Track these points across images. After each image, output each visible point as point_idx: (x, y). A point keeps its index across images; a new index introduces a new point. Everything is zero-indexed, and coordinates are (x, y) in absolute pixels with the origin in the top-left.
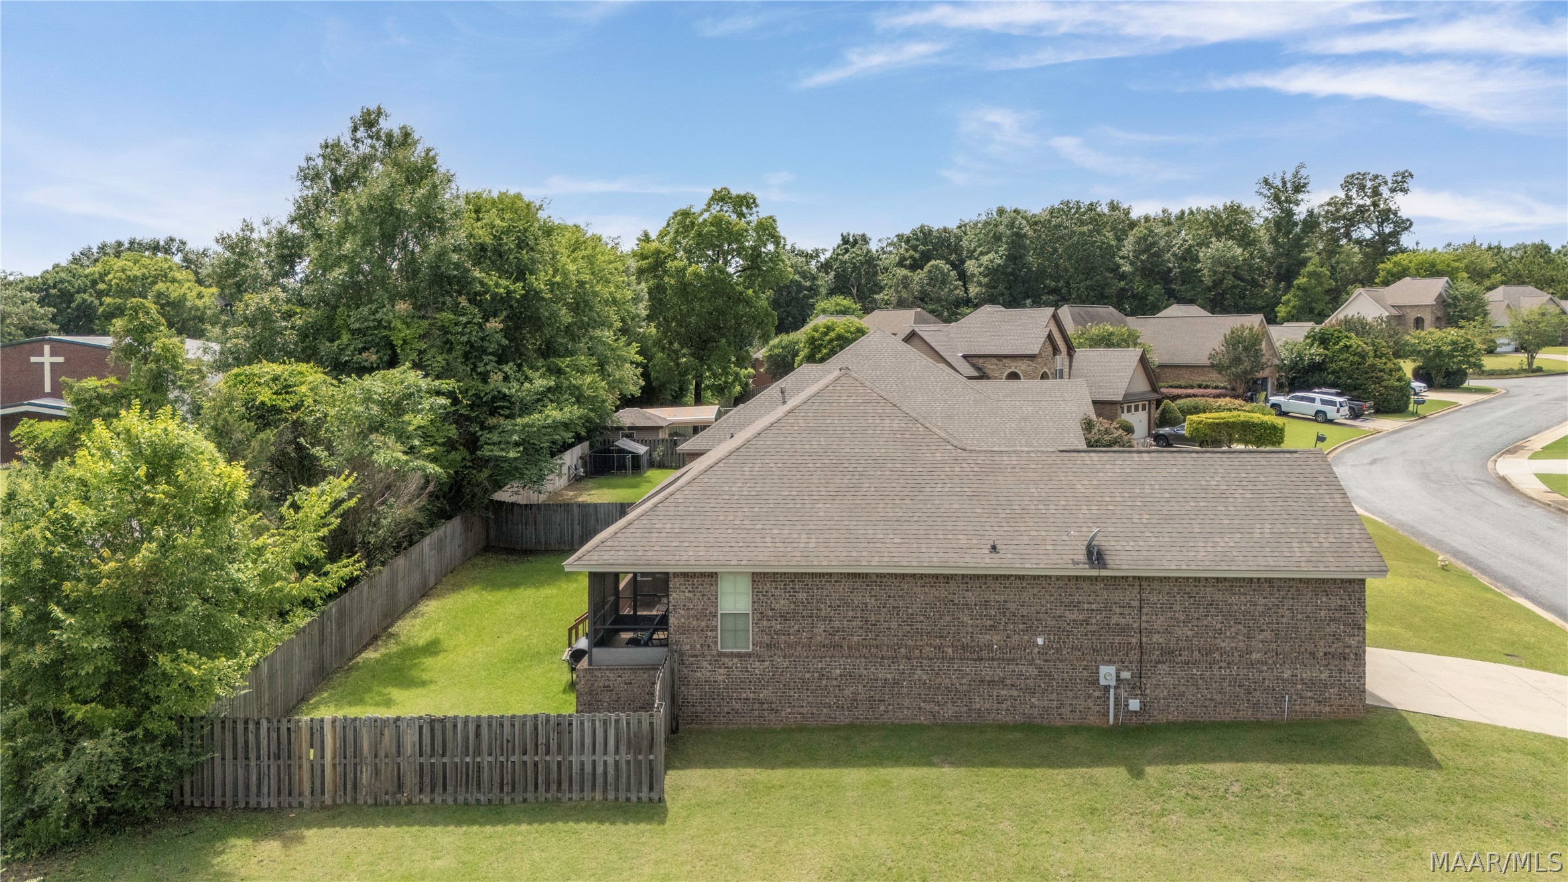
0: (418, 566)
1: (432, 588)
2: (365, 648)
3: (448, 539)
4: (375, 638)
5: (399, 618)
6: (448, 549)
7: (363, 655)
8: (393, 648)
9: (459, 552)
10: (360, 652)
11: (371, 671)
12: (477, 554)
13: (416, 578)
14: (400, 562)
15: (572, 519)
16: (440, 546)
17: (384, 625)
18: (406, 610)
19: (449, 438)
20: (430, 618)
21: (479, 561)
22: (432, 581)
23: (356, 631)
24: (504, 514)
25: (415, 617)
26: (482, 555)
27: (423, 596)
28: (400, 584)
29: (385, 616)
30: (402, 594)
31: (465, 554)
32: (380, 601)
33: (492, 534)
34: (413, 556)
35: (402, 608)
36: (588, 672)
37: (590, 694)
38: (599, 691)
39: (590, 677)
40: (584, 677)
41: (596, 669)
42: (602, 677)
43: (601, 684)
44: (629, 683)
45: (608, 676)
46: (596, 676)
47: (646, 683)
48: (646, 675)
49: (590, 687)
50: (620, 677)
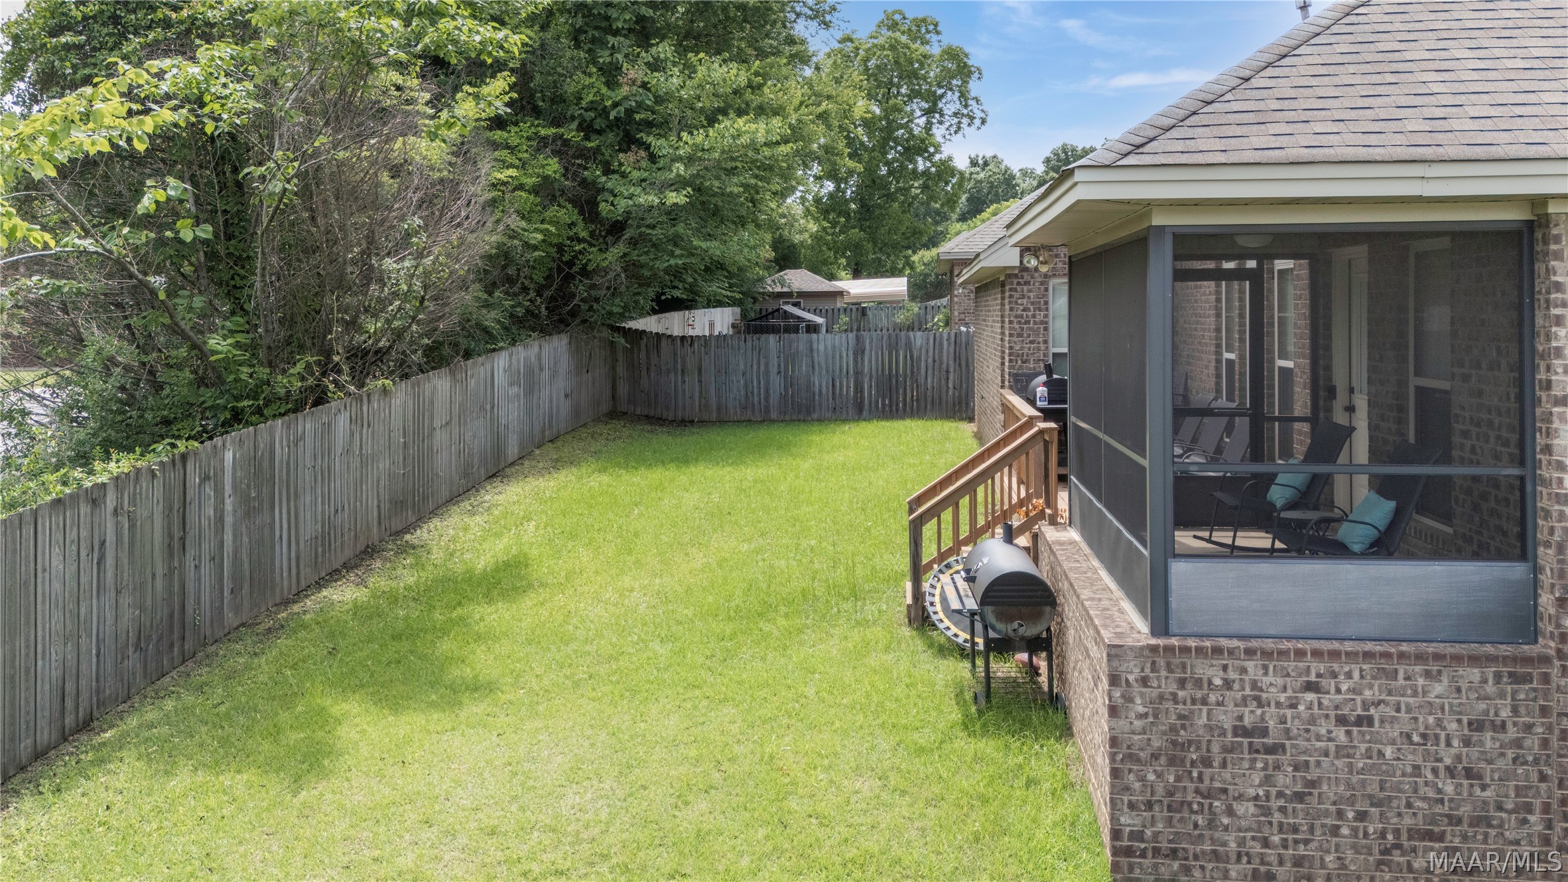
0: (482, 408)
1: (513, 464)
2: (333, 576)
3: (546, 375)
4: (369, 552)
5: (433, 513)
6: (545, 393)
7: (325, 593)
8: (406, 576)
9: (565, 407)
10: (320, 584)
11: (332, 635)
12: (597, 420)
13: (477, 434)
14: (439, 384)
15: (767, 365)
16: (529, 381)
17: (396, 524)
18: (454, 499)
19: (546, 178)
20: (505, 514)
21: (604, 429)
22: (513, 450)
23: (309, 528)
24: (643, 355)
25: (472, 514)
26: (607, 423)
27: (494, 476)
28: (440, 437)
29: (398, 505)
30: (445, 462)
31: (576, 413)
32: (384, 464)
33: (623, 389)
34: (472, 383)
35: (444, 493)
36: (1161, 662)
37: (1172, 761)
38: (1216, 748)
39: (1173, 687)
40: (1144, 681)
41: (1199, 650)
42: (1228, 685)
43: (1226, 720)
44: (1359, 721)
45: (1254, 685)
46: (1198, 683)
47: (1439, 723)
48: (1438, 688)
49: (1173, 729)
50: (1310, 687)
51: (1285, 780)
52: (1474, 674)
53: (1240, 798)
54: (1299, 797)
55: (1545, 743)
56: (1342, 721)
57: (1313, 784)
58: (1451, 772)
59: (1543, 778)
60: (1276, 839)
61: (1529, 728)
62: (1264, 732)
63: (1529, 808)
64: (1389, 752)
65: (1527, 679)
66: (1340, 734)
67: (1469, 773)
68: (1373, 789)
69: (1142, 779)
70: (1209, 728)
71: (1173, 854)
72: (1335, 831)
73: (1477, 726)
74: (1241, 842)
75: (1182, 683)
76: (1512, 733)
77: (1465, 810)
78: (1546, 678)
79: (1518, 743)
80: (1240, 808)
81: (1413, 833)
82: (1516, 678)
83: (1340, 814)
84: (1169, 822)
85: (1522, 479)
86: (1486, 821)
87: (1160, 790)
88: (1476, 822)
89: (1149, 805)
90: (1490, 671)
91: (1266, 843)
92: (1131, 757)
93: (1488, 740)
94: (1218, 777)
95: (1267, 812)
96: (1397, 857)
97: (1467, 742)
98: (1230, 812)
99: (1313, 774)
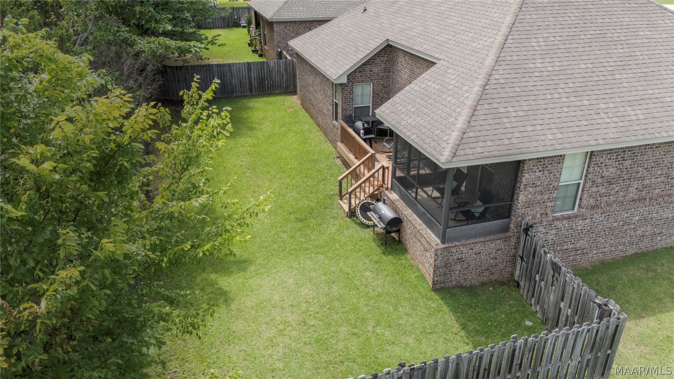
36: (445, 250)
37: (445, 267)
38: (453, 263)
39: (447, 254)
40: (441, 254)
41: (452, 247)
42: (457, 252)
43: (455, 258)
44: (479, 253)
45: (461, 251)
46: (451, 252)
47: (492, 251)
48: (493, 245)
49: (446, 261)
50: (471, 249)
51: (465, 266)
52: (499, 241)
53: (456, 270)
54: (467, 268)
55: (508, 251)
56: (476, 254)
57: (469, 266)
58: (492, 259)
59: (507, 256)
60: (462, 276)
61: (506, 249)
62: (462, 258)
63: (504, 262)
64: (483, 257)
65: (507, 241)
66: (475, 256)
67: (495, 258)
68: (479, 264)
69: (439, 271)
70: (452, 260)
71: (443, 282)
72: (472, 272)
73: (498, 250)
74: (455, 278)
75: (448, 253)
76: (503, 250)
77: (494, 264)
78: (510, 240)
79: (504, 252)
80: (456, 272)
81: (484, 270)
82: (505, 241)
83: (473, 270)
84: (443, 277)
85: (511, 204)
86: (497, 265)
87: (442, 272)
88: (495, 266)
89: (440, 275)
90: (501, 241)
91: (460, 277)
92: (438, 268)
93: (499, 252)
94: (453, 268)
95: (461, 272)
96: (481, 274)
97: (496, 253)
98: (454, 273)
99: (470, 264)
